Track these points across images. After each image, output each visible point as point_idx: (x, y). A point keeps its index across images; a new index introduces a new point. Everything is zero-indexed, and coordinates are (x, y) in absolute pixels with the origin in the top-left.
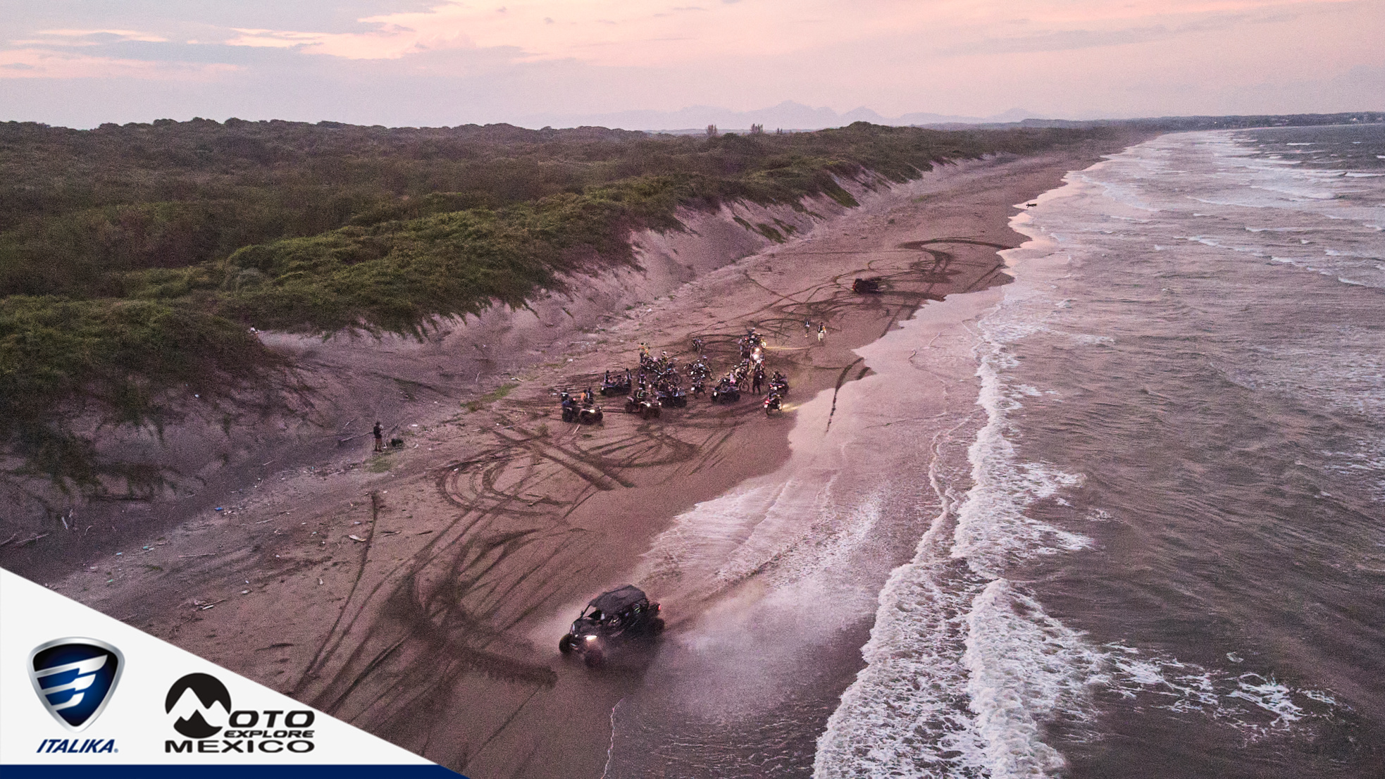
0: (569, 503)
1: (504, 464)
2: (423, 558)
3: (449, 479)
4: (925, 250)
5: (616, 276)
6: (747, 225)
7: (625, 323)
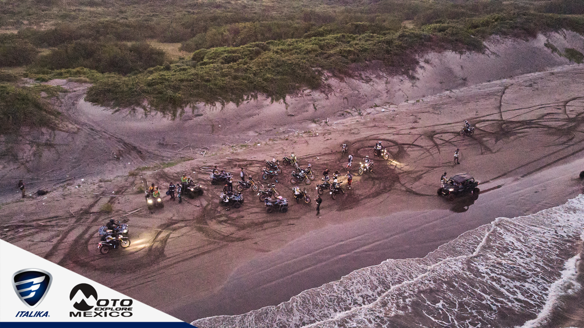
5: (387, 82)
6: (555, 50)
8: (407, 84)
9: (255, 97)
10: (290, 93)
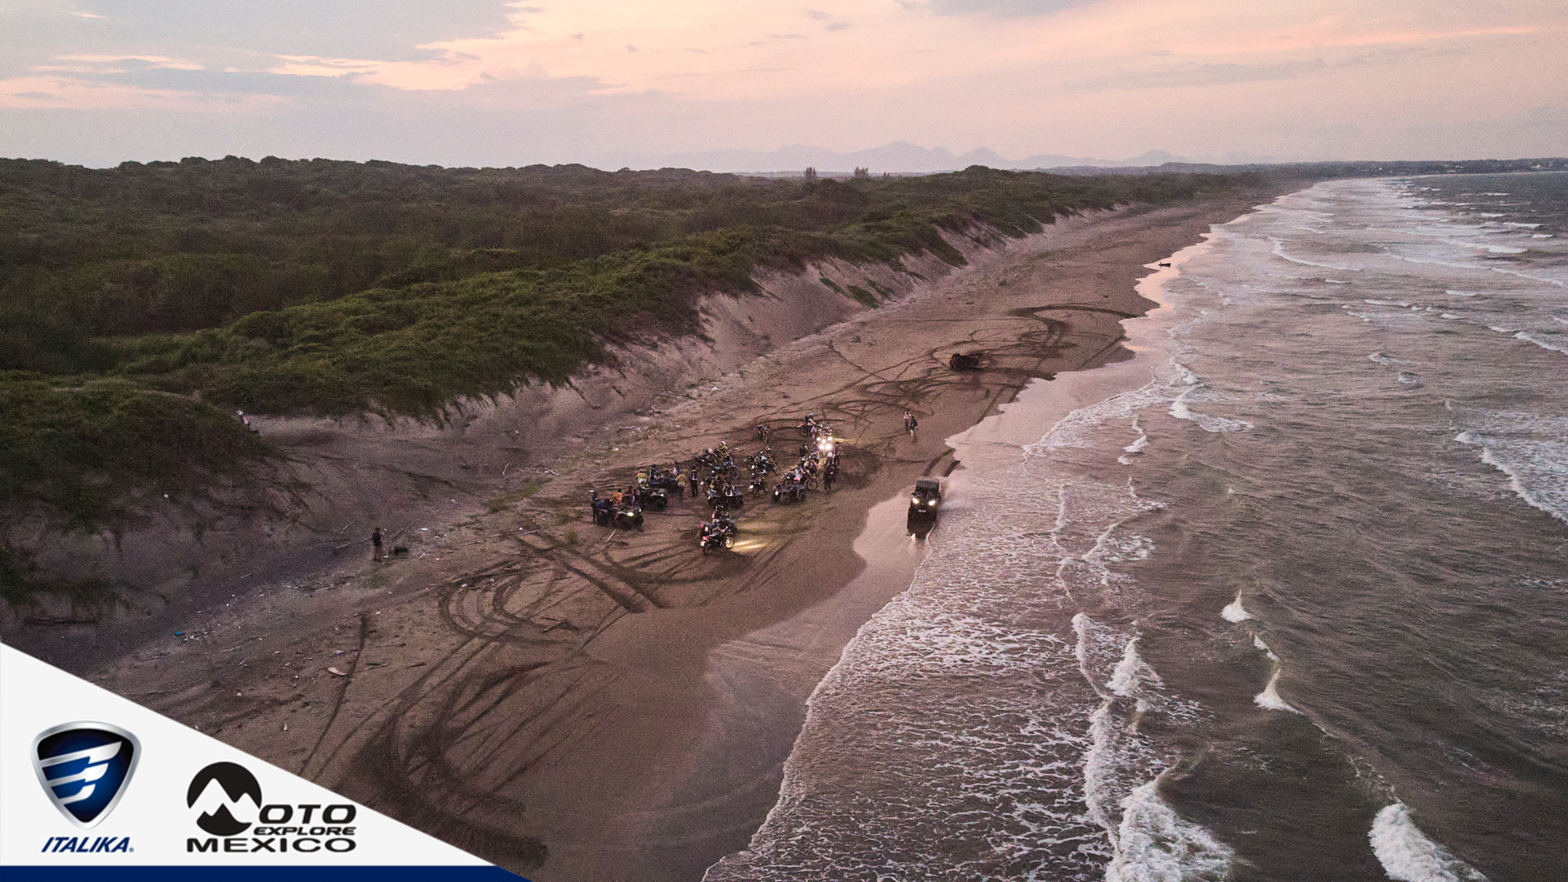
0: (590, 628)
1: (521, 579)
2: (410, 697)
3: (455, 597)
4: (1037, 318)
5: (680, 349)
6: (837, 289)
7: (684, 404)
8: (704, 350)
9: (528, 384)
10: (574, 373)
